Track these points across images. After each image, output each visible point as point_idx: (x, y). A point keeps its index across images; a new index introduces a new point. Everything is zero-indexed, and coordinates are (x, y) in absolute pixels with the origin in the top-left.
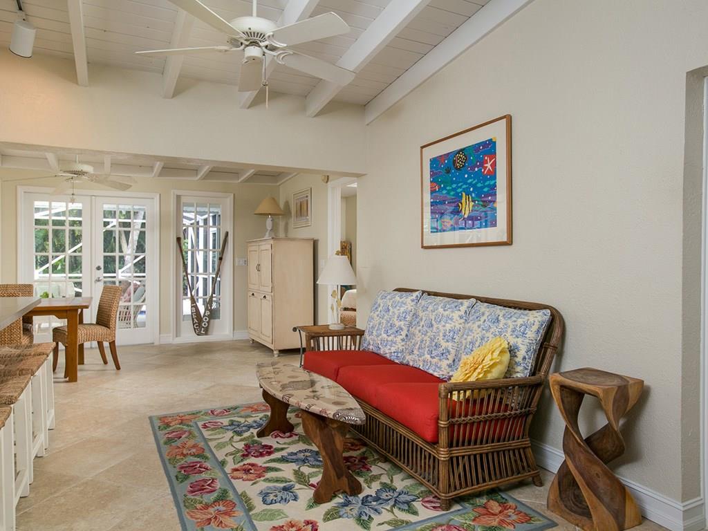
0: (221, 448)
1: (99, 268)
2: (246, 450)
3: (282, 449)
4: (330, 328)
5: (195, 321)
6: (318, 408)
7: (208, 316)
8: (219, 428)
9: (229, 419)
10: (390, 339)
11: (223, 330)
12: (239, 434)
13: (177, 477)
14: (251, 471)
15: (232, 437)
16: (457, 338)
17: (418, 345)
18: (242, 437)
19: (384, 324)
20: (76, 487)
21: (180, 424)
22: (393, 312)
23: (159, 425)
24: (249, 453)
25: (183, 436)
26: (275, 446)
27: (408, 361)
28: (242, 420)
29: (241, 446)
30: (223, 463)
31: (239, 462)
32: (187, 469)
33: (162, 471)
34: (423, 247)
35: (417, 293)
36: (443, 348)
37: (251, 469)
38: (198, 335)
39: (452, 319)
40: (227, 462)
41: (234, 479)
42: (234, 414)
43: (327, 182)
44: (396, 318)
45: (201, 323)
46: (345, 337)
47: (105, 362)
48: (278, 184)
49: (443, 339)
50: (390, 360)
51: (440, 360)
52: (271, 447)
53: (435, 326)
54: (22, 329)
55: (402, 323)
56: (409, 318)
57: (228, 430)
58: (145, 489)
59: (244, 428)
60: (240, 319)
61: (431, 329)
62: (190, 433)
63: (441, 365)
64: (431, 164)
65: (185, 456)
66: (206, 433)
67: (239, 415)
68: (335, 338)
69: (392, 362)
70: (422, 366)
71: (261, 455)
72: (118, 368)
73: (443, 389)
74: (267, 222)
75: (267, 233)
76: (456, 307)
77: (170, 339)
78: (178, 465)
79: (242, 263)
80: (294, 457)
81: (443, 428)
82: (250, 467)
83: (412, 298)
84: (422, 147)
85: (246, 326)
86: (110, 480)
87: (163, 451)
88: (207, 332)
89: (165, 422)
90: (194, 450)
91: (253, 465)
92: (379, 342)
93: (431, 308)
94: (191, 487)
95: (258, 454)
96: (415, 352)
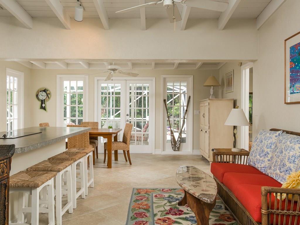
0: (158, 208)
1: (127, 115)
2: (169, 211)
3: (188, 213)
4: (232, 151)
5: (173, 143)
6: (192, 192)
7: (180, 141)
8: (162, 198)
9: (169, 194)
10: (261, 159)
11: (187, 149)
12: (170, 202)
13: (131, 217)
14: (166, 221)
15: (166, 203)
16: (297, 161)
17: (274, 164)
18: (171, 204)
19: (259, 150)
20: (90, 213)
21: (145, 193)
22: (264, 143)
23: (135, 192)
24: (170, 212)
25: (144, 199)
26: (185, 211)
27: (268, 173)
28: (175, 196)
29: (168, 208)
30: (155, 215)
31: (163, 216)
32: (137, 215)
33: (127, 214)
34: (285, 103)
35: (279, 132)
36: (287, 167)
37: (167, 220)
38: (174, 151)
39: (294, 149)
40: (158, 215)
41: (157, 223)
42: (173, 192)
43: (241, 66)
44: (265, 147)
45: (176, 145)
46: (237, 156)
47: (127, 161)
48: (218, 68)
49: (288, 161)
50: (261, 172)
51: (285, 174)
52: (183, 211)
53: (284, 152)
54: (89, 142)
55: (269, 150)
56: (273, 147)
57: (166, 199)
58: (116, 220)
59: (174, 200)
60: (196, 144)
61: (281, 154)
62: (148, 198)
63: (285, 178)
64: (290, 50)
65: (140, 208)
66: (155, 199)
67: (175, 193)
68: (231, 156)
69: (261, 173)
70: (275, 177)
71: (176, 214)
72: (131, 164)
73: (263, 190)
74: (211, 90)
75: (211, 96)
76: (297, 141)
77: (159, 152)
78: (134, 212)
79: (198, 113)
80: (192, 219)
81: (264, 214)
82: (167, 219)
83: (276, 135)
84: (286, 40)
85: (199, 148)
86: (104, 213)
87: (131, 205)
88: (179, 149)
89: (139, 191)
90: (145, 207)
91: (169, 218)
92: (255, 161)
93: (283, 141)
94: (135, 223)
95: (174, 213)
96: (272, 168)
